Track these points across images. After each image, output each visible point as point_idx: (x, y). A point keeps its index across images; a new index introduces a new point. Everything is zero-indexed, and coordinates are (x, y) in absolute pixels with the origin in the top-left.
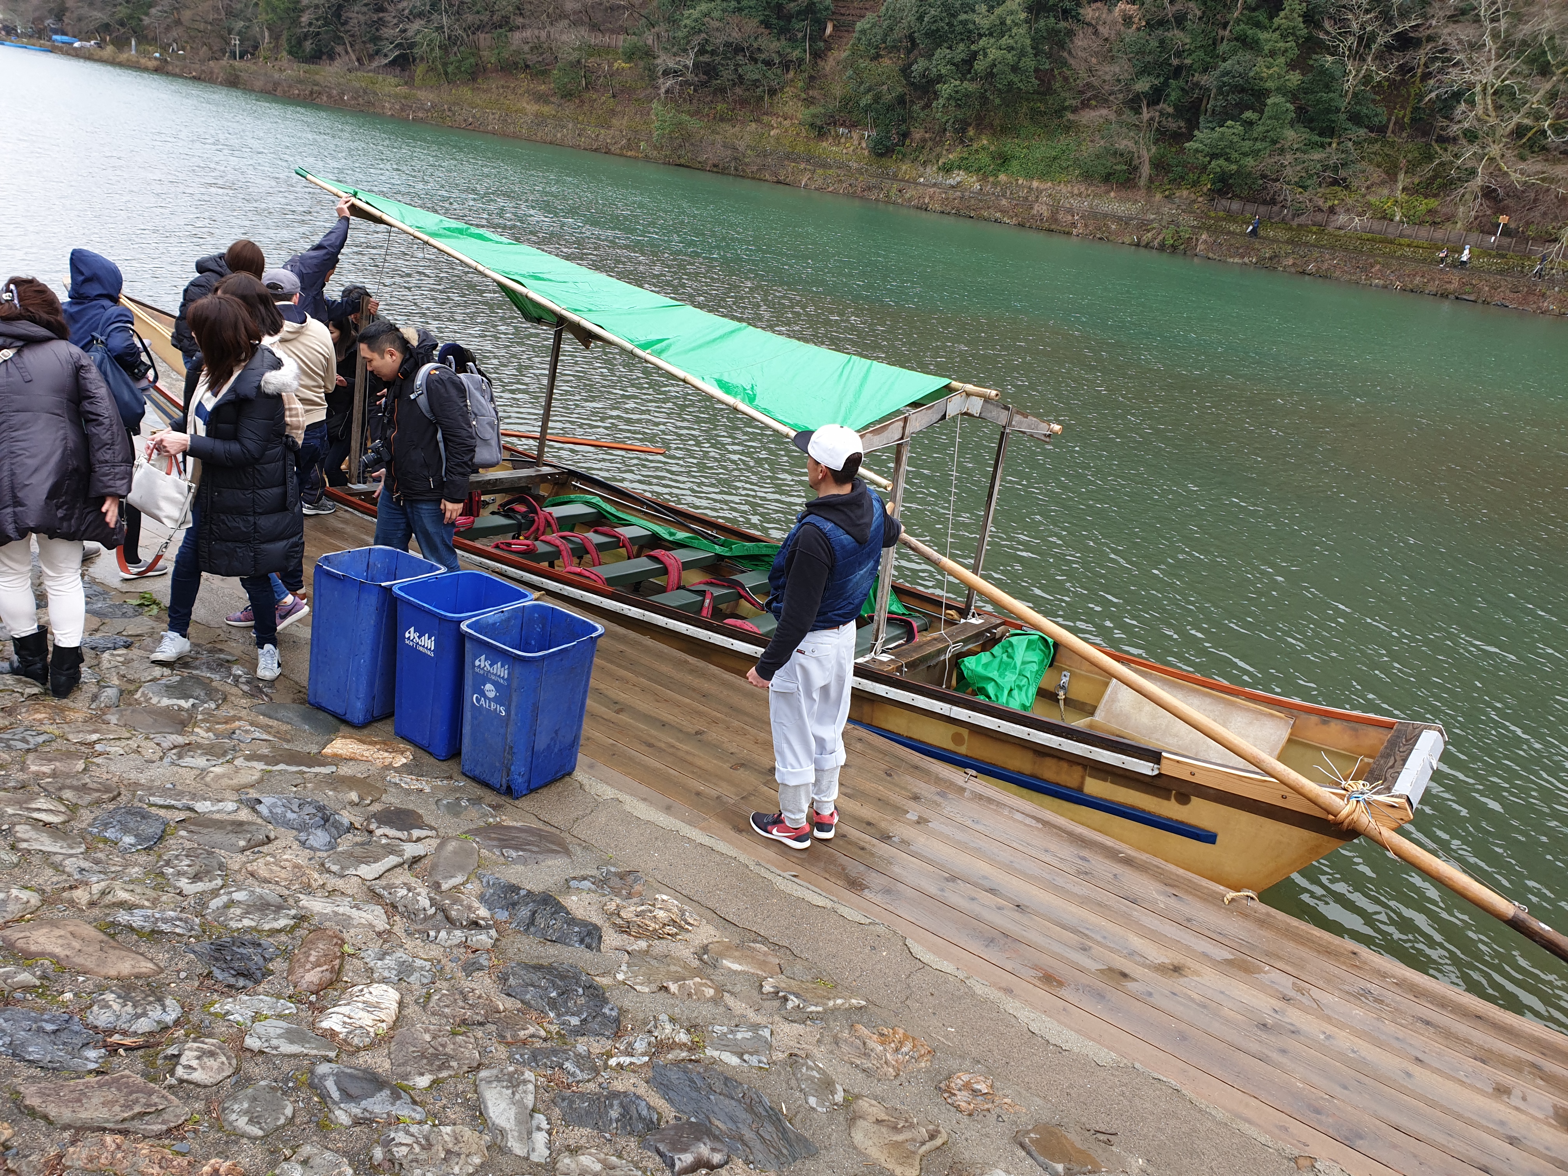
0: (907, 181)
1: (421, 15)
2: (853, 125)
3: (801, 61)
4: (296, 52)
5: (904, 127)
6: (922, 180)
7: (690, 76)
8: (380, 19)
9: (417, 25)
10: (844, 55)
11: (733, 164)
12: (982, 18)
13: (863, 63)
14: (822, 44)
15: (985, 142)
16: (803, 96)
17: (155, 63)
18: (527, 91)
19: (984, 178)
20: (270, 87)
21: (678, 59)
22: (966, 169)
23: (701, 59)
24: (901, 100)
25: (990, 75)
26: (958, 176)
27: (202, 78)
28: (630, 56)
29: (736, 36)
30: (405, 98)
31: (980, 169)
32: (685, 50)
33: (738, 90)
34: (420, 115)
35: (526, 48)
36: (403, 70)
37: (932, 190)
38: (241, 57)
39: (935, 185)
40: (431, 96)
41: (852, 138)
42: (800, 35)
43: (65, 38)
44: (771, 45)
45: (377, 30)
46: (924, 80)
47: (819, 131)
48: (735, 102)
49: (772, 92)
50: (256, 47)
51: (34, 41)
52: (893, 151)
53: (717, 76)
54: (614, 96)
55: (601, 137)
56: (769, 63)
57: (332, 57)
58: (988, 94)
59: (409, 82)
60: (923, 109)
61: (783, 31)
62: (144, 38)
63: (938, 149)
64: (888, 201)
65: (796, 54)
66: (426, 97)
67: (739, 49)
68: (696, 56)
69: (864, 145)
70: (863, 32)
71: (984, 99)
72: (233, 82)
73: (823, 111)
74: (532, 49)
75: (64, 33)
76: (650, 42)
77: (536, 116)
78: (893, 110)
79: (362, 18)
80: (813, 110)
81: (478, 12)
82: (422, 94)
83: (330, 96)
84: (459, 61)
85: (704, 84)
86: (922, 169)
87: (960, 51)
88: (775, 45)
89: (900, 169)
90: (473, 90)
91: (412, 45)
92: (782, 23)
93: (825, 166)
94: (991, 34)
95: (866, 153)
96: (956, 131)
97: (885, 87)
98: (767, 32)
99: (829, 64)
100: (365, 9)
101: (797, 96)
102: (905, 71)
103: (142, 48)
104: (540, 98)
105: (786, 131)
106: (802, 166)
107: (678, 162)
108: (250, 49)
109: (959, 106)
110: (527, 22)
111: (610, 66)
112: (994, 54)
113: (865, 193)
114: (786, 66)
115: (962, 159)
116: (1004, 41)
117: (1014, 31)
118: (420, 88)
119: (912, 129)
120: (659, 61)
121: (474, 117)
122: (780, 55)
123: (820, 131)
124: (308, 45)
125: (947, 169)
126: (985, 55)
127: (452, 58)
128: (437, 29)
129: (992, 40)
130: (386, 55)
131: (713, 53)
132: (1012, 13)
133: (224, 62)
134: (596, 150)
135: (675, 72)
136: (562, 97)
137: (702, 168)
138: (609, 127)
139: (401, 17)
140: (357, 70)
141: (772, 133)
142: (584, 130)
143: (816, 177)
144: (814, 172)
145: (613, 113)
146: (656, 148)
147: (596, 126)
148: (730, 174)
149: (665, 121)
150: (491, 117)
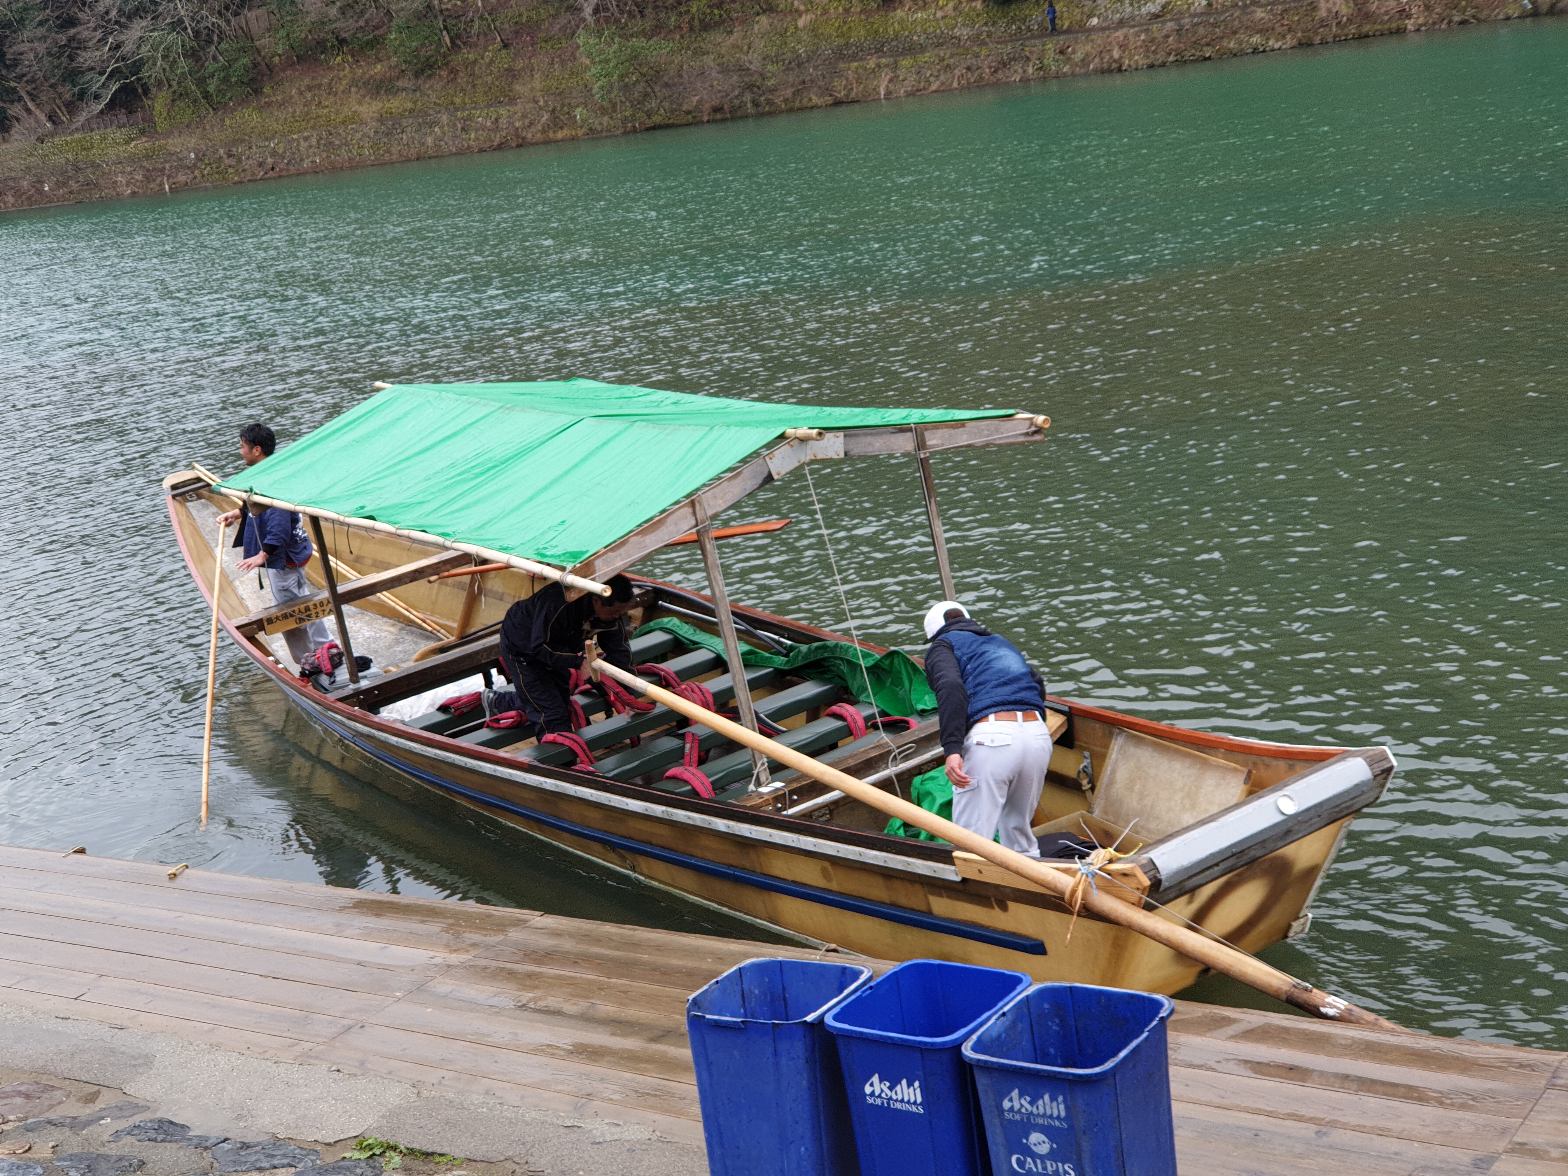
1: (139, 12)
6: (1095, 21)
8: (71, 39)
9: (137, 29)
11: (748, 97)
18: (354, 83)
30: (148, 157)
34: (181, 178)
36: (130, 112)
39: (1121, 23)
40: (193, 142)
45: (71, 58)
54: (506, 46)
55: (503, 121)
59: (148, 130)
64: (1045, 76)
66: (185, 145)
77: (381, 120)
79: (41, 47)
82: (174, 144)
83: (18, 194)
84: (224, 68)
90: (260, 109)
91: (138, 66)
93: (912, 49)
100: (40, 32)
104: (378, 88)
105: (825, 12)
106: (872, 63)
107: (649, 123)
113: (1000, 75)
118: (169, 134)
121: (274, 154)
127: (211, 66)
128: (173, 26)
130: (97, 97)
134: (500, 147)
136: (417, 74)
137: (694, 122)
138: (512, 101)
139: (107, 25)
140: (52, 135)
141: (801, 23)
142: (469, 118)
143: (901, 75)
144: (895, 67)
145: (511, 74)
146: (603, 111)
147: (488, 106)
148: (746, 117)
149: (607, 61)
150: (304, 145)
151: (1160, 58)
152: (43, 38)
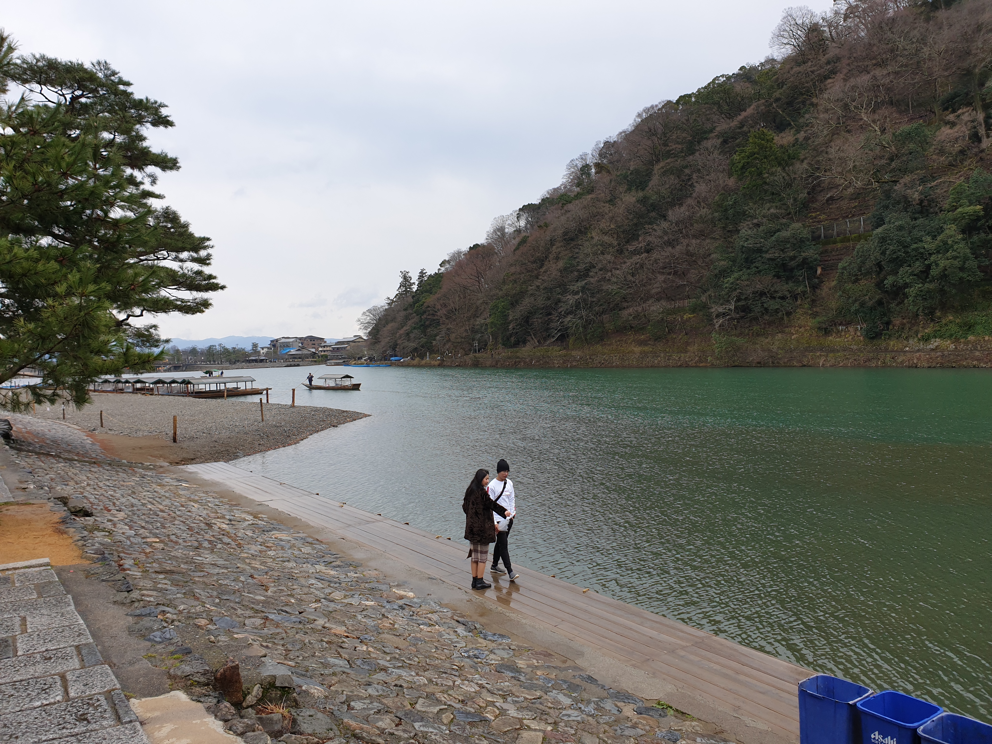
0: (896, 351)
1: (570, 313)
2: (848, 324)
3: (804, 293)
4: (507, 344)
5: (886, 319)
6: (907, 349)
7: (733, 315)
8: (549, 319)
9: (569, 318)
10: (833, 283)
11: (771, 360)
12: (928, 244)
13: (848, 286)
14: (816, 280)
15: (951, 318)
16: (810, 312)
17: (438, 362)
18: (634, 341)
19: (957, 340)
20: (494, 363)
21: (724, 307)
22: (941, 337)
23: (740, 304)
24: (880, 303)
25: (944, 276)
26: (935, 343)
27: (462, 366)
28: (693, 310)
29: (759, 287)
30: (565, 356)
31: (951, 335)
32: (728, 301)
33: (766, 317)
34: (574, 364)
35: (631, 318)
36: (562, 342)
37: (918, 354)
38: (479, 351)
39: (918, 351)
40: (580, 353)
41: (849, 331)
42: (801, 278)
43: (396, 358)
44: (784, 288)
45: (548, 325)
46: (895, 288)
47: (825, 331)
48: (765, 324)
49: (789, 314)
50: (486, 345)
51: (383, 362)
52: (881, 334)
53: (751, 311)
54: (686, 334)
55: (682, 358)
56: (783, 298)
57: (525, 342)
58: (946, 288)
59: (567, 348)
60: (897, 305)
61: (788, 279)
62: (432, 351)
63: (915, 328)
64: (885, 366)
65: (800, 289)
66: (577, 354)
67: (762, 294)
68: (735, 302)
69: (859, 334)
70: (844, 268)
71: (942, 291)
72: (476, 365)
73: (825, 319)
74: (634, 318)
75: (396, 356)
76: (704, 300)
77: (641, 353)
78: (875, 310)
79: (540, 321)
80: (818, 319)
81: (601, 305)
82: (574, 353)
83: (525, 363)
84: (593, 332)
85: (742, 317)
86: (905, 342)
87: (918, 266)
88: (786, 287)
89: (888, 345)
90: (602, 345)
91: (567, 328)
92: (787, 274)
93: (833, 351)
94: (938, 252)
95: (862, 338)
96: (926, 315)
97: (867, 297)
98: (779, 281)
99: (825, 290)
100: (541, 316)
101: (806, 313)
102: (879, 285)
103: (432, 356)
104: (642, 343)
105: (803, 335)
106: (818, 354)
107: (733, 365)
108: (483, 346)
109: (925, 299)
110: (630, 304)
111: (682, 317)
112: (943, 263)
113: (867, 363)
114: (795, 297)
115: (936, 331)
116: (949, 254)
117: (955, 247)
118: (573, 350)
119: (892, 319)
120: (713, 310)
121: (604, 359)
122: (790, 292)
123: (827, 332)
124: (513, 339)
125: (926, 339)
126: (937, 265)
127: (589, 331)
128: (580, 318)
129: (940, 256)
130: (553, 337)
131: (746, 299)
132: (951, 236)
133: (471, 355)
134: (680, 366)
135: (724, 314)
136: (656, 340)
137: (749, 366)
138: (686, 352)
139: (560, 316)
140: (538, 347)
141: (793, 337)
142: (671, 356)
143: (829, 359)
144: (827, 356)
145: (687, 344)
146: (718, 359)
147: (678, 353)
148: (769, 366)
149: (721, 343)
150: (614, 358)
151: (934, 364)
152: (541, 318)
